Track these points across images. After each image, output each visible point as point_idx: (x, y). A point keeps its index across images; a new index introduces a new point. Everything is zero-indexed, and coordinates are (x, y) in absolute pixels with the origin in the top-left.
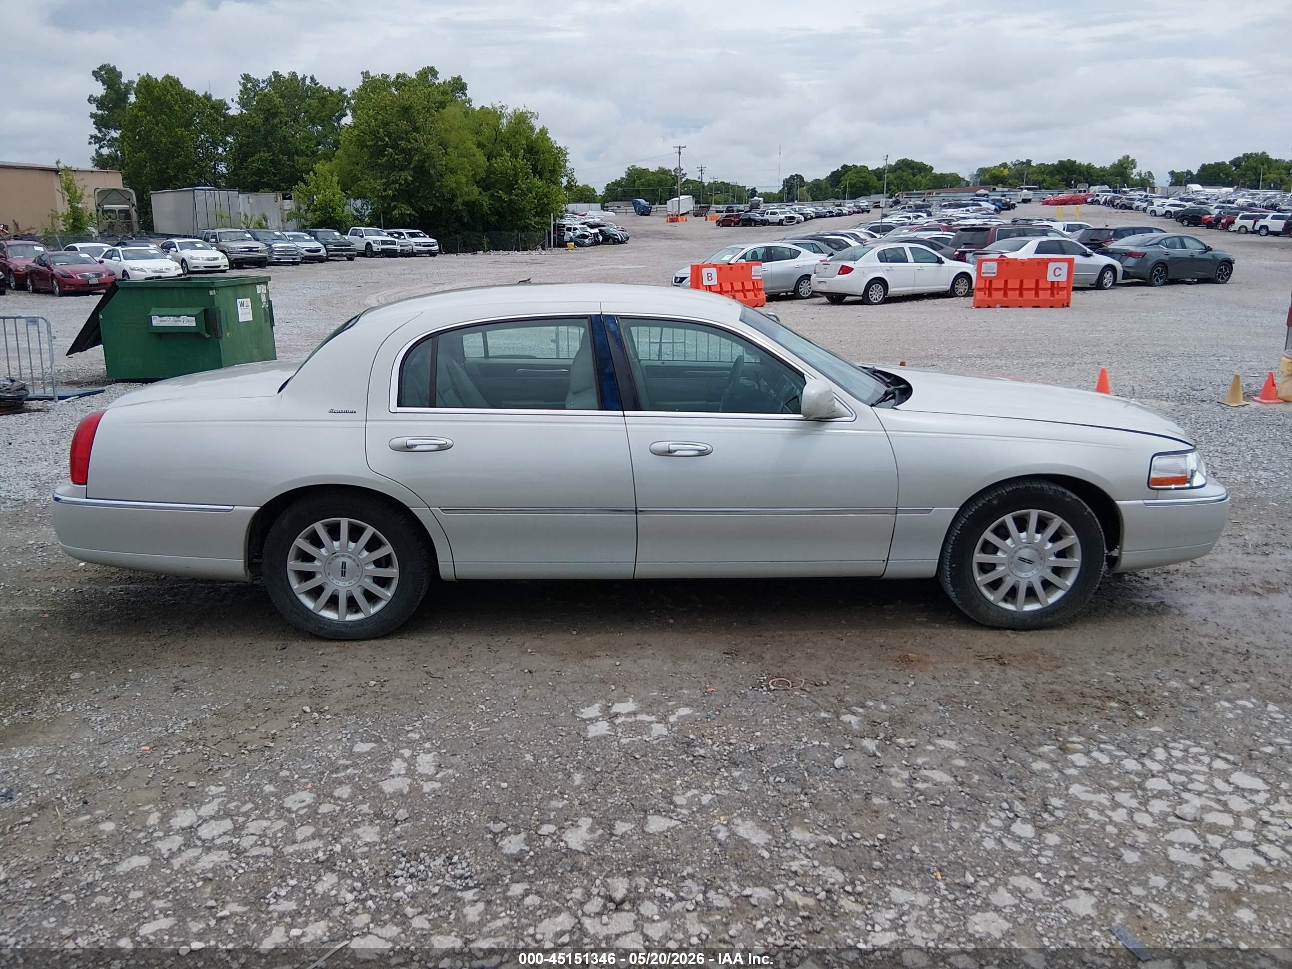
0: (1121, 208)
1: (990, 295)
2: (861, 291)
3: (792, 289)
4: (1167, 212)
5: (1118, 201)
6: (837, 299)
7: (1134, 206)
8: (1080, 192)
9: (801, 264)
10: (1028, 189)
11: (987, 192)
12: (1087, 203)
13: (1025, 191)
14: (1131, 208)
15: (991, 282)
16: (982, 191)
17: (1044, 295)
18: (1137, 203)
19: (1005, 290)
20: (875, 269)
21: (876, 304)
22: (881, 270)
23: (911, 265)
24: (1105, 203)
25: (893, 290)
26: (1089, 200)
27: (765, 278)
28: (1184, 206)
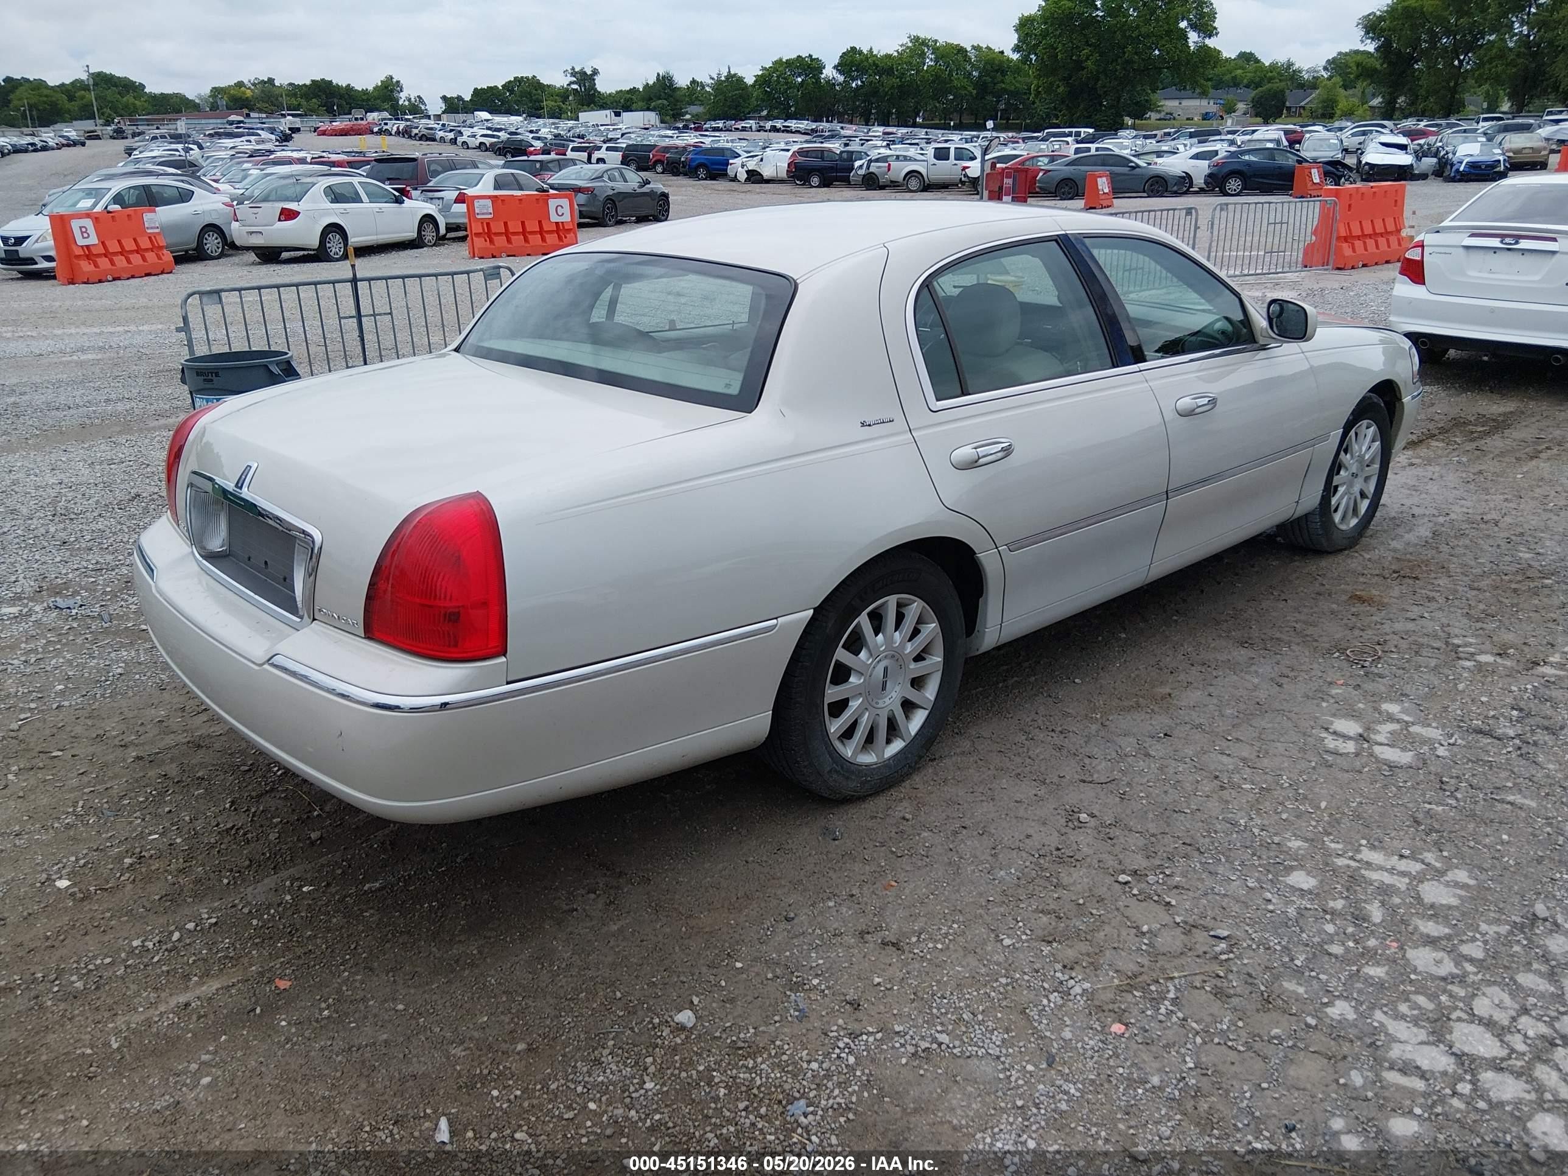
0: (421, 139)
1: (492, 242)
2: (314, 242)
3: (194, 245)
4: (481, 143)
5: (415, 131)
6: (270, 255)
7: (438, 137)
8: (356, 119)
9: (200, 209)
10: (293, 115)
11: (241, 118)
12: (372, 132)
13: (290, 118)
14: (434, 140)
15: (488, 224)
16: (233, 118)
17: (551, 239)
18: (441, 134)
19: (507, 234)
20: (326, 212)
21: (338, 260)
22: (335, 214)
23: (366, 205)
24: (398, 133)
25: (356, 239)
26: (376, 129)
27: (166, 229)
28: (499, 137)
